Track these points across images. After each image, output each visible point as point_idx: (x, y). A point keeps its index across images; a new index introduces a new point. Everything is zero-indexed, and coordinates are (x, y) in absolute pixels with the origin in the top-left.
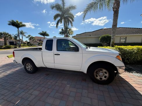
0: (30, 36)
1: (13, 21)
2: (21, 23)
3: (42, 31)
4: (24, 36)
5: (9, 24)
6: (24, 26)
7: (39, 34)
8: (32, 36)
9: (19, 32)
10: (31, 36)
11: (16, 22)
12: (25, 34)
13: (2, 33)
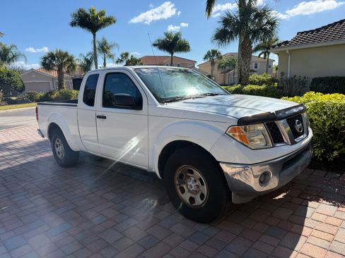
0: (127, 54)
1: (81, 11)
2: (102, 14)
3: (167, 34)
4: (110, 56)
5: (73, 24)
6: (111, 23)
7: (155, 45)
8: (134, 57)
9: (97, 45)
10: (129, 58)
11: (88, 12)
12: (112, 51)
13: (55, 53)
